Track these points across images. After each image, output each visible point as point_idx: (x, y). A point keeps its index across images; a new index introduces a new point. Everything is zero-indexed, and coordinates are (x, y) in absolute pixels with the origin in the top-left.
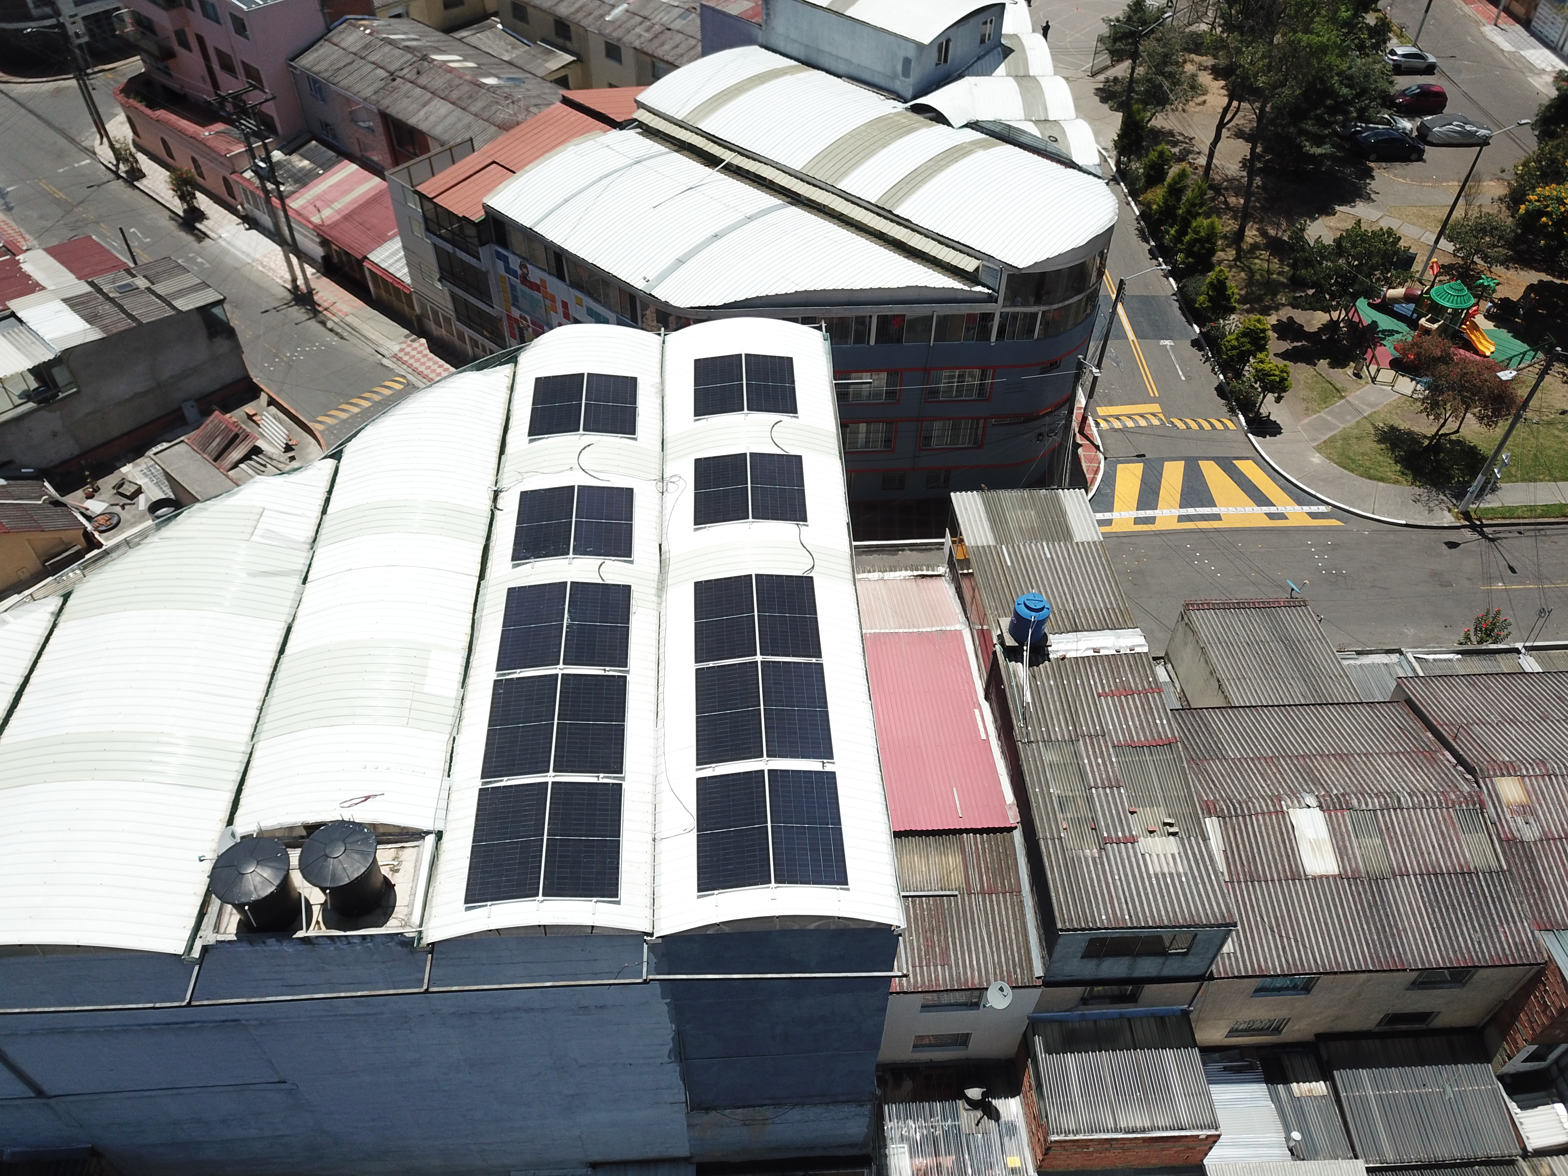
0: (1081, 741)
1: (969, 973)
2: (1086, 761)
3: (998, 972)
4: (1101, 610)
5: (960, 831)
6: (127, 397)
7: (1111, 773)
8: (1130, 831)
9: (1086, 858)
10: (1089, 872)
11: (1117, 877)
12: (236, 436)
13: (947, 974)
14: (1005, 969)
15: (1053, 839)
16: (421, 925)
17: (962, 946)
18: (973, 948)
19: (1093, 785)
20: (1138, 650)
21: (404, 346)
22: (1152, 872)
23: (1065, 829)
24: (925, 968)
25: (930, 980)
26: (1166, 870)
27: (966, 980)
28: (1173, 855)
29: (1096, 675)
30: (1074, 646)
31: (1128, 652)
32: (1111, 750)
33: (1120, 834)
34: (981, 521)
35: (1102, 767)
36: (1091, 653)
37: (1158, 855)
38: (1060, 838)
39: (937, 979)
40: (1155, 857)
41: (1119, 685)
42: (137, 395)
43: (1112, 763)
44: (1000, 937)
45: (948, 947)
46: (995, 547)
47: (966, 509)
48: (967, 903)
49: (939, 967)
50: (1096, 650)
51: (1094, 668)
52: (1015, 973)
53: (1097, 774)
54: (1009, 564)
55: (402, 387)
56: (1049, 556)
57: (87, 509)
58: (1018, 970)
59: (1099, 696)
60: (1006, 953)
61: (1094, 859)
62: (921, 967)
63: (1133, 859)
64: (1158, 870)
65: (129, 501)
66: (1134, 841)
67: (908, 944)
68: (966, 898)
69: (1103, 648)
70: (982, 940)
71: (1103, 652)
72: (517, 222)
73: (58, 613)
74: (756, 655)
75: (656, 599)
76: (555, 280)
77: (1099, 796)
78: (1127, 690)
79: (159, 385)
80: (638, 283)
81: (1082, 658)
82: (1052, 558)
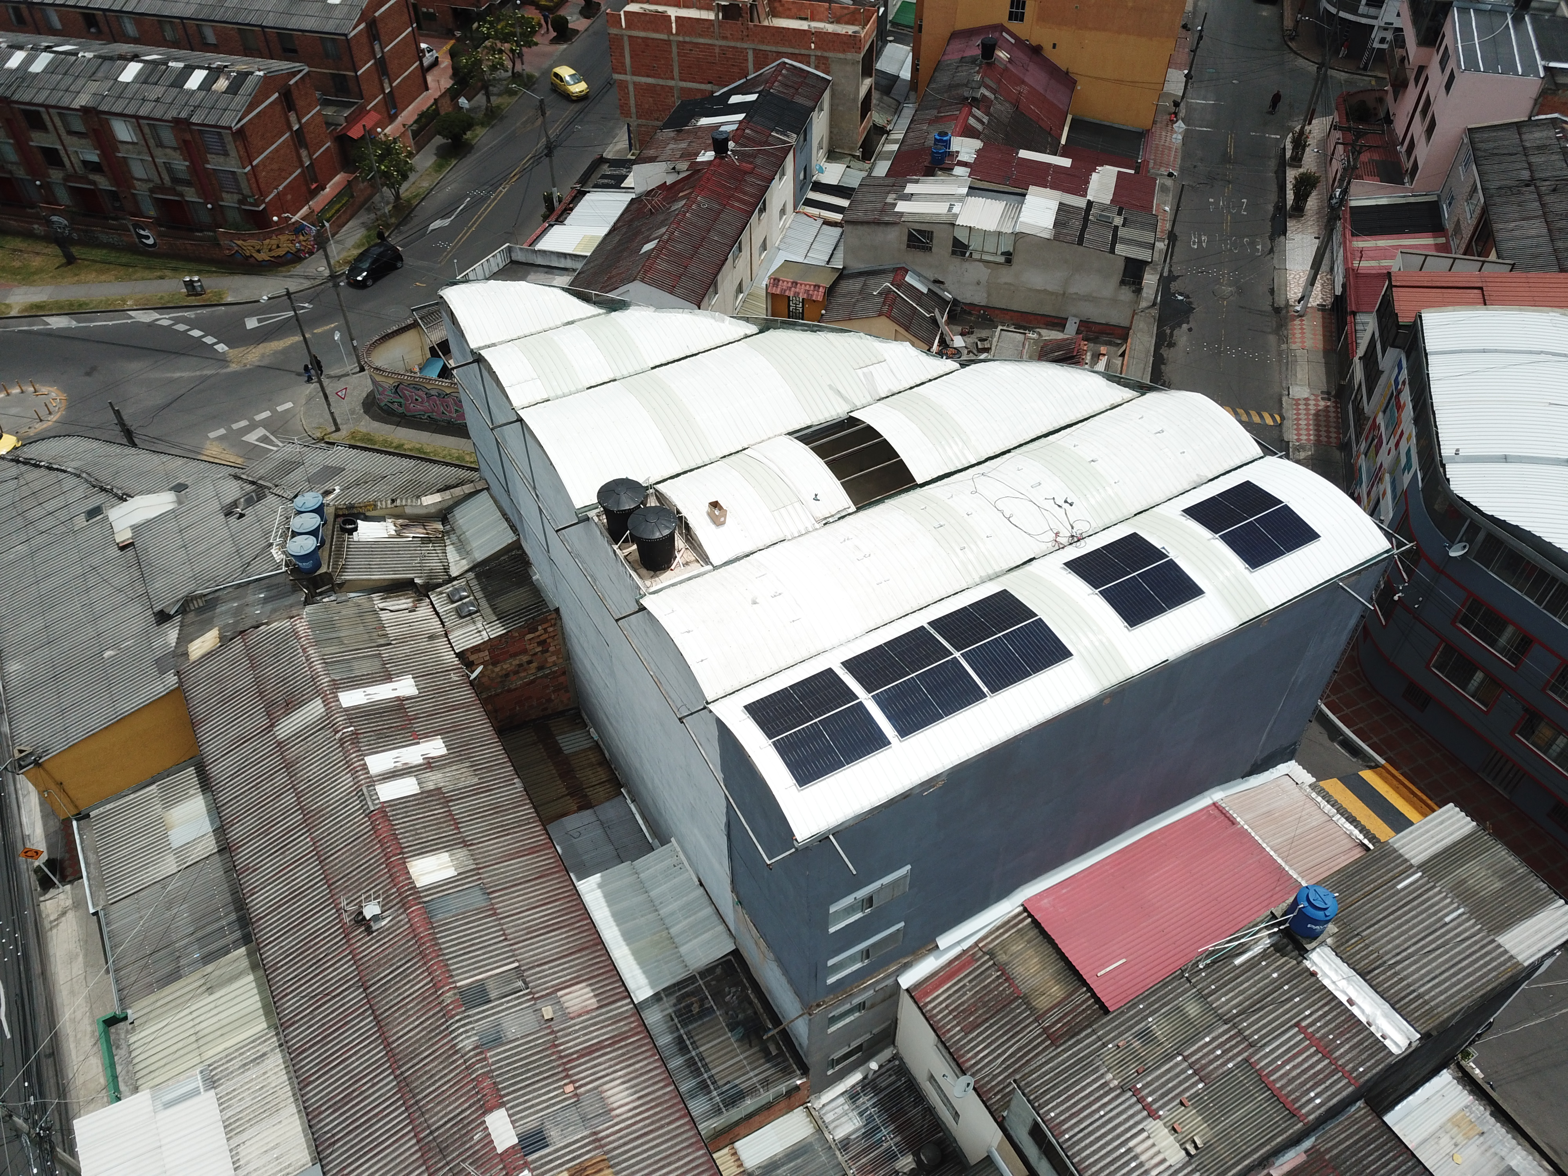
0: (1226, 1027)
1: (970, 1055)
2: (1207, 1039)
3: (986, 1079)
4: (1414, 991)
5: (1084, 983)
6: (1039, 288)
7: (1211, 1067)
8: (1161, 1108)
9: (1102, 1076)
10: (1089, 1086)
11: (1102, 1113)
12: (1073, 357)
13: (958, 1037)
14: (993, 1083)
15: (1099, 1039)
16: (650, 594)
17: (988, 1037)
18: (993, 1047)
19: (1186, 1054)
20: (1387, 1043)
21: (1313, 397)
22: (1131, 1144)
23: (1119, 1047)
24: (951, 1017)
25: (944, 1026)
26: (1143, 1158)
27: (963, 1056)
28: (1164, 1160)
29: (1320, 1013)
30: (1335, 977)
31: (1379, 1035)
32: (1239, 1059)
33: (1150, 1099)
34: (1437, 842)
35: (1212, 1057)
36: (1344, 999)
37: (1154, 1145)
38: (1104, 1045)
39: (949, 1031)
40: (1149, 1142)
41: (1327, 1039)
42: (1045, 291)
43: (1225, 1064)
44: (1017, 1066)
45: (979, 1026)
46: (1411, 866)
47: (1442, 823)
48: (1027, 1022)
49: (958, 1028)
50: (1351, 1002)
51: (1326, 1009)
52: (995, 1095)
53: (1201, 1054)
54: (1399, 887)
55: (1272, 424)
56: (1447, 919)
57: (952, 340)
58: (999, 1097)
59: (1297, 1025)
60: (1005, 1079)
61: (1106, 1084)
62: (950, 1013)
63: (1131, 1122)
64: (1138, 1150)
66: (1152, 1115)
67: (961, 992)
68: (1031, 1019)
69: (1359, 1007)
70: (1005, 1052)
71: (1355, 1010)
72: (1424, 343)
73: (747, 337)
74: (958, 651)
75: (978, 580)
76: (1411, 407)
77: (1177, 1064)
78: (1325, 1051)
79: (1064, 294)
80: (1447, 450)
81: (1330, 993)
82: (1446, 924)
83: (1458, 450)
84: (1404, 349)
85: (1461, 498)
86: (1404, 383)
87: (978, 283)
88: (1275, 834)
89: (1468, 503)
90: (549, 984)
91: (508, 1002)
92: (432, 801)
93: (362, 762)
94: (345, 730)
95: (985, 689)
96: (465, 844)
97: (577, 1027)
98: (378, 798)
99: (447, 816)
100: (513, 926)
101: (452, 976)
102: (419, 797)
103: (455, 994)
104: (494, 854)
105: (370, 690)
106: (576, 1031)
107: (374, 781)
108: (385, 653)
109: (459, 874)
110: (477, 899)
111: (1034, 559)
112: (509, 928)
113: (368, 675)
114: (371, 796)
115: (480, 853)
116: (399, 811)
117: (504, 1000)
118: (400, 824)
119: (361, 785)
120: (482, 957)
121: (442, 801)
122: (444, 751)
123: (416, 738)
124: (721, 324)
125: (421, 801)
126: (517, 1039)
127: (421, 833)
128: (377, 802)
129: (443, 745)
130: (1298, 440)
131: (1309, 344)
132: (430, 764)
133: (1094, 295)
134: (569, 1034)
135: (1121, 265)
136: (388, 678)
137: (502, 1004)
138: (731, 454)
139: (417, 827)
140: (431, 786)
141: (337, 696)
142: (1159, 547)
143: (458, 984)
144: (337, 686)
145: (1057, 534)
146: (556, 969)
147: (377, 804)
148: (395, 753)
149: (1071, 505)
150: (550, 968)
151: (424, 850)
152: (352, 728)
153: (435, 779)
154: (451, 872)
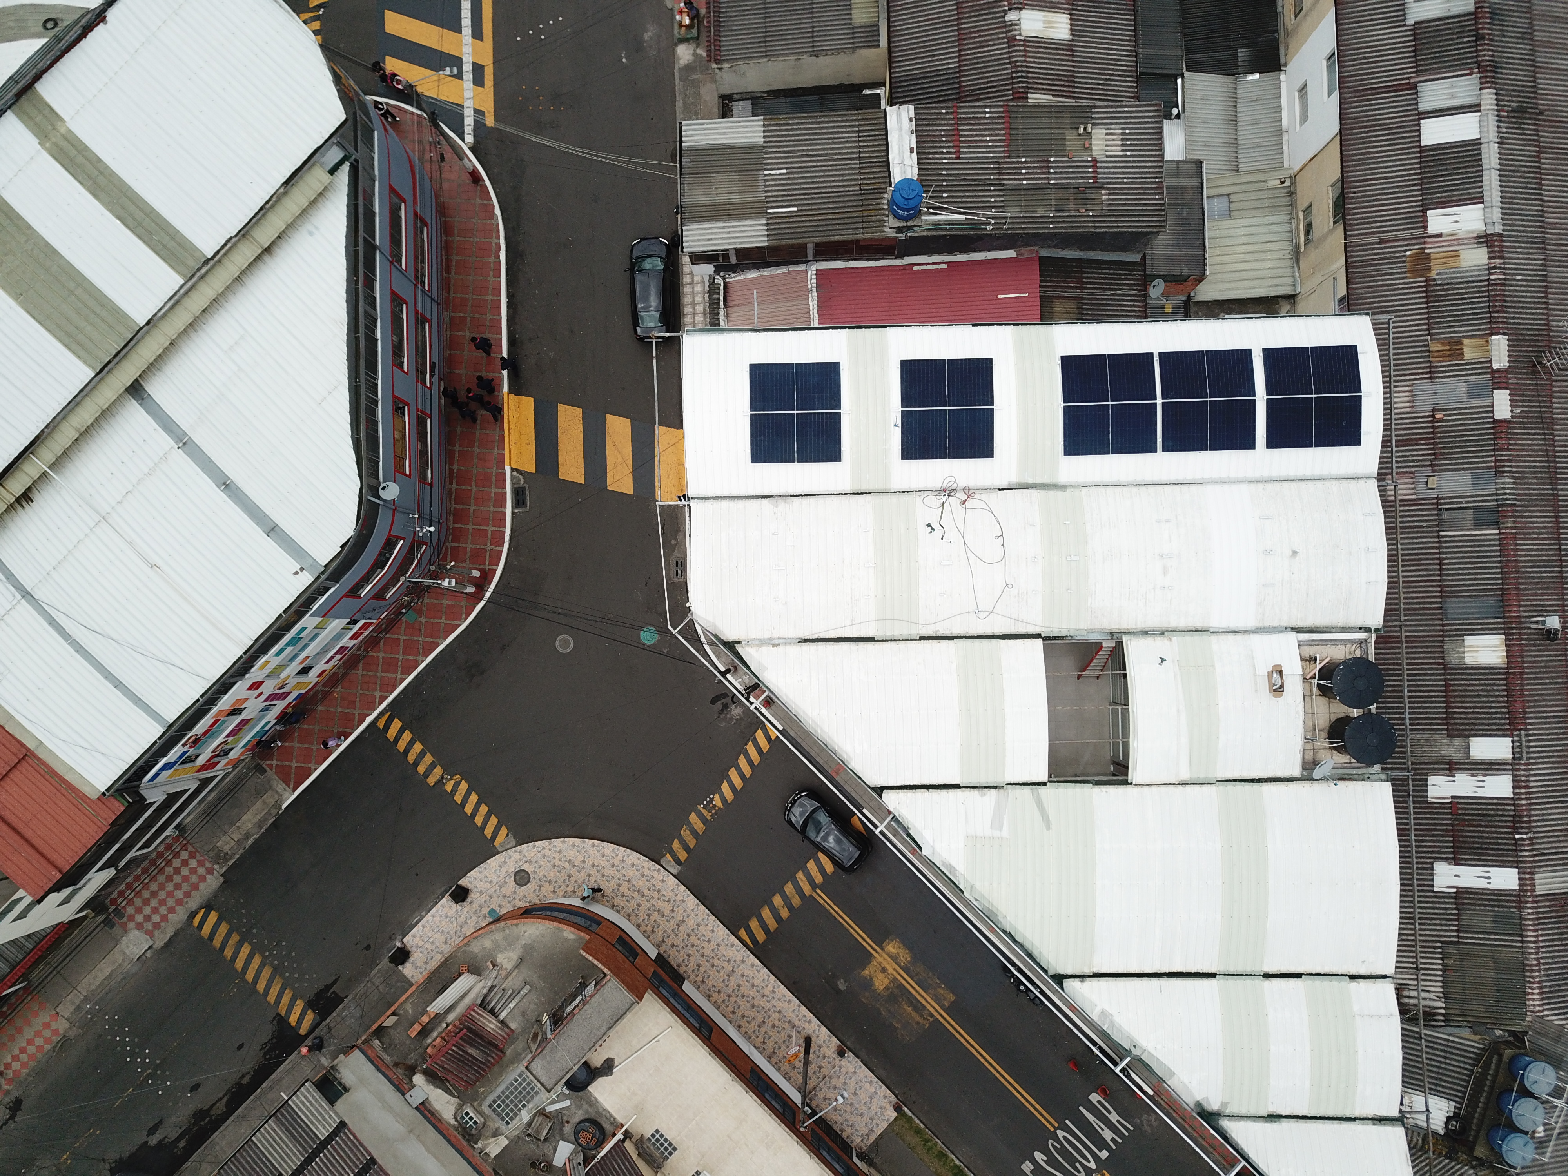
0: (1006, 182)
4: (861, 137)
7: (1036, 165)
8: (1087, 161)
9: (1109, 200)
10: (1120, 200)
11: (1125, 180)
17: (1117, 311)
19: (1046, 182)
20: (912, 116)
22: (1121, 153)
23: (1085, 210)
26: (1120, 143)
28: (1107, 134)
29: (937, 156)
31: (914, 123)
32: (1014, 160)
33: (1090, 170)
34: (729, 227)
35: (1031, 171)
36: (915, 155)
37: (1106, 146)
38: (1094, 216)
40: (1107, 148)
41: (949, 139)
43: (1025, 162)
46: (768, 219)
50: (912, 151)
51: (930, 156)
52: (1135, 275)
53: (1036, 176)
54: (795, 209)
55: (211, 914)
56: (785, 171)
57: (571, 1158)
59: (958, 158)
60: (1123, 279)
61: (1109, 194)
63: (1111, 165)
64: (1119, 148)
65: (560, 1120)
66: (1094, 160)
69: (908, 144)
70: (1113, 295)
71: (914, 145)
73: (1082, 977)
74: (1155, 404)
78: (955, 135)
90: (1420, 507)
91: (1461, 503)
92: (1462, 724)
93: (1518, 791)
94: (1524, 836)
96: (1446, 667)
97: (1412, 464)
98: (1513, 742)
99: (1453, 702)
100: (1431, 570)
101: (1499, 540)
102: (1473, 733)
103: (1503, 523)
104: (1421, 647)
105: (1482, 884)
107: (1511, 765)
109: (1462, 636)
110: (1453, 606)
111: (1000, 490)
113: (1480, 905)
114: (1520, 747)
115: (1434, 652)
116: (1498, 721)
117: (1465, 505)
118: (1499, 708)
119: (1525, 764)
120: (1469, 549)
121: (1452, 722)
122: (1432, 780)
123: (1456, 804)
125: (1473, 727)
127: (1482, 690)
128: (1516, 739)
130: (210, 871)
132: (1451, 768)
133: (380, 1105)
134: (1419, 461)
136: (1461, 894)
137: (1467, 502)
139: (1485, 699)
141: (1520, 885)
143: (1497, 531)
144: (1517, 898)
145: (964, 502)
147: (1517, 736)
148: (1481, 793)
149: (929, 525)
150: (1413, 521)
151: (1488, 670)
152: (1517, 836)
153: (1451, 749)
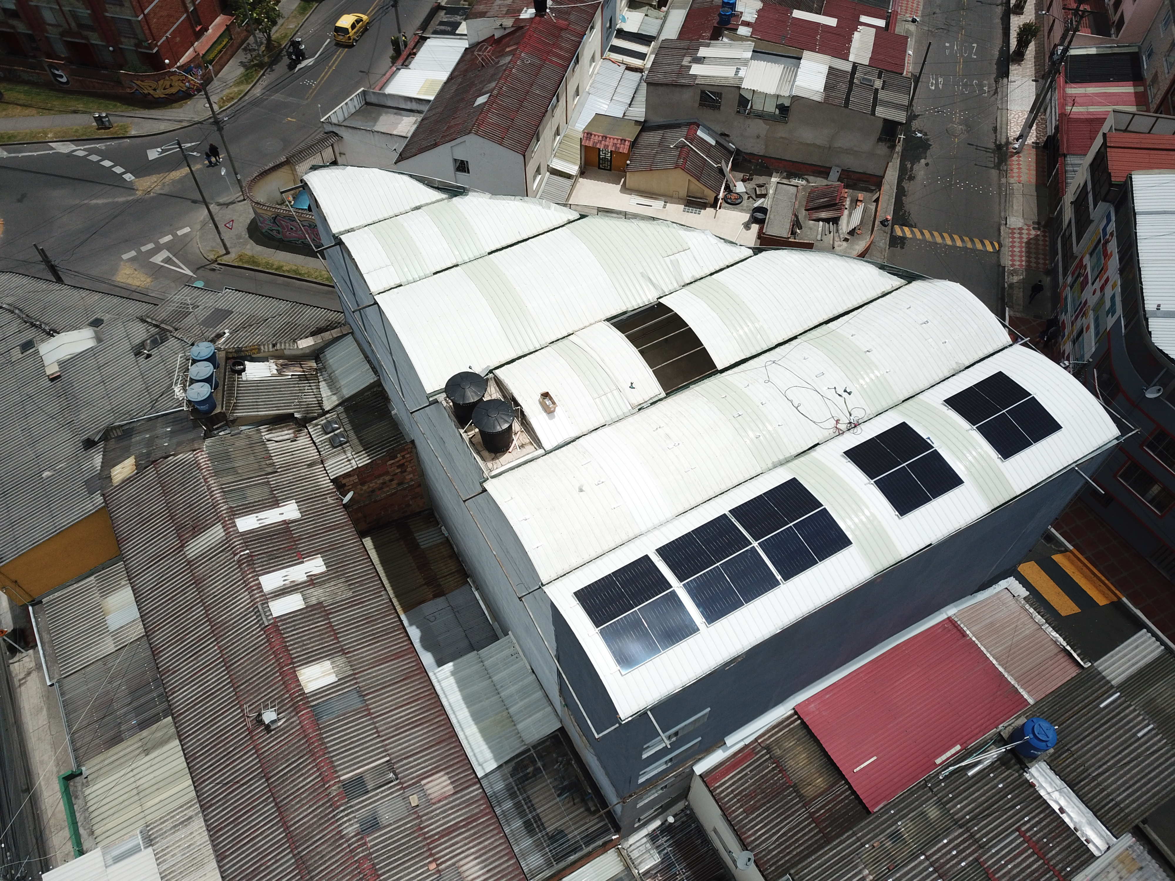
0: (961, 831)
1: (750, 833)
2: (945, 841)
3: (764, 853)
4: (1112, 800)
5: (843, 777)
6: (809, 142)
7: (948, 866)
12: (835, 204)
13: (741, 817)
14: (769, 857)
15: (858, 839)
16: (493, 477)
17: (765, 818)
18: (769, 827)
19: (928, 854)
20: (1091, 847)
21: (1025, 227)
23: (874, 847)
24: (736, 800)
25: (730, 807)
27: (745, 833)
29: (1037, 819)
30: (1049, 790)
31: (1083, 839)
32: (971, 858)
34: (1133, 665)
35: (949, 856)
36: (1056, 808)
38: (863, 845)
39: (734, 811)
41: (1041, 843)
42: (814, 145)
43: (959, 863)
44: (788, 843)
45: (758, 809)
46: (1112, 687)
47: (1137, 647)
48: (797, 807)
49: (742, 810)
50: (1062, 810)
51: (1042, 816)
52: (771, 866)
53: (940, 854)
54: (1102, 706)
55: (992, 250)
56: (1140, 735)
57: (735, 186)
58: (773, 868)
59: (1018, 829)
60: (780, 853)
61: (863, 878)
62: (735, 797)
65: (754, 197)
67: (744, 780)
68: (800, 805)
69: (1069, 815)
70: (778, 831)
71: (1064, 817)
72: (1133, 203)
73: (570, 222)
74: (756, 541)
75: (770, 465)
76: (1117, 258)
77: (921, 862)
78: (1040, 852)
79: (830, 147)
80: (1150, 305)
81: (1045, 802)
82: (1139, 739)
83: (1159, 306)
84: (1113, 204)
85: (1161, 351)
86: (1112, 234)
87: (758, 137)
88: (996, 643)
89: (1167, 355)
90: (415, 775)
91: (382, 792)
92: (315, 614)
93: (257, 582)
94: (242, 553)
95: (779, 577)
96: (343, 652)
97: (438, 812)
98: (271, 614)
99: (328, 628)
100: (384, 724)
101: (336, 772)
102: (304, 611)
103: (339, 787)
104: (367, 660)
105: (262, 515)
106: (437, 815)
107: (267, 599)
108: (273, 480)
109: (339, 680)
110: (355, 702)
111: (818, 444)
112: (381, 726)
113: (259, 501)
114: (265, 613)
115: (356, 660)
116: (288, 625)
117: (378, 791)
118: (290, 636)
119: (257, 602)
120: (360, 753)
121: (323, 614)
122: (323, 569)
123: (299, 558)
124: (547, 211)
125: (306, 615)
126: (390, 825)
127: (308, 644)
128: (270, 617)
129: (323, 563)
130: (1012, 265)
131: (1024, 178)
132: (312, 581)
133: (855, 149)
134: (432, 818)
135: (880, 125)
136: (275, 503)
137: (377, 794)
138: (558, 340)
139: (304, 638)
140: (314, 601)
141: (234, 522)
142: (925, 437)
143: (342, 778)
144: (235, 513)
145: (837, 421)
146: (420, 761)
147: (270, 620)
148: (283, 572)
149: (850, 393)
150: (415, 760)
151: (309, 661)
152: (248, 551)
153: (317, 594)
154: (333, 679)
